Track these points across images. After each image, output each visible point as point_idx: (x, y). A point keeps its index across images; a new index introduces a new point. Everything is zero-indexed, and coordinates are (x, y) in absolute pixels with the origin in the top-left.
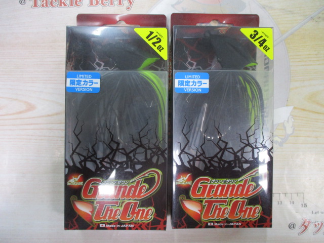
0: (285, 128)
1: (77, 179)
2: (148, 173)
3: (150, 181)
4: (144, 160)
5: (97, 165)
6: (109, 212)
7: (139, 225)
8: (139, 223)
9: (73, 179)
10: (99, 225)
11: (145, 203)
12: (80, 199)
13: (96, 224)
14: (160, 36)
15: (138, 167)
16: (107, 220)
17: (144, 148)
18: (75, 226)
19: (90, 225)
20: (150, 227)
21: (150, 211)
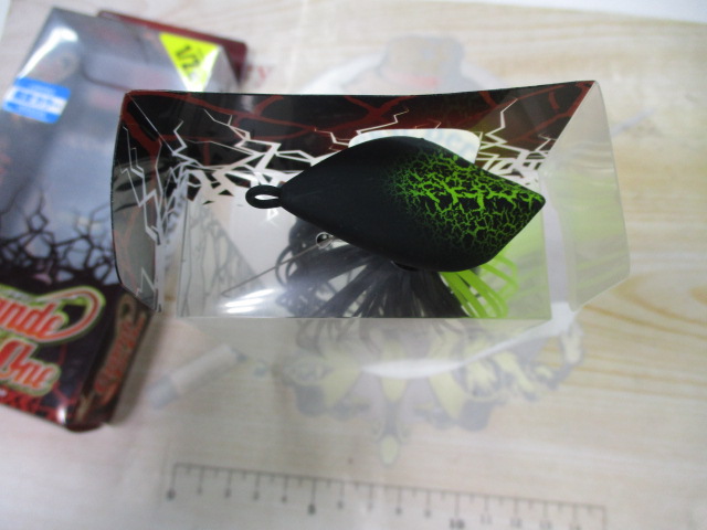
2: (75, 295)
3: (74, 312)
15: (63, 276)
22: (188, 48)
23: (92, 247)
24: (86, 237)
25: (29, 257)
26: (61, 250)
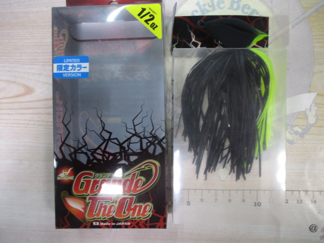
0: (306, 117)
1: (67, 173)
2: (144, 165)
3: (147, 174)
4: (139, 151)
5: (88, 157)
6: (103, 209)
7: (136, 222)
8: (136, 220)
9: (63, 173)
10: (92, 223)
11: (142, 198)
12: (71, 195)
13: (89, 222)
14: (153, 12)
15: (133, 158)
16: (100, 218)
17: (139, 137)
18: (66, 224)
19: (83, 224)
20: (148, 224)
21: (148, 207)
22: (144, 10)
23: (141, 139)
24: (136, 134)
25: (110, 154)
26: (125, 145)
